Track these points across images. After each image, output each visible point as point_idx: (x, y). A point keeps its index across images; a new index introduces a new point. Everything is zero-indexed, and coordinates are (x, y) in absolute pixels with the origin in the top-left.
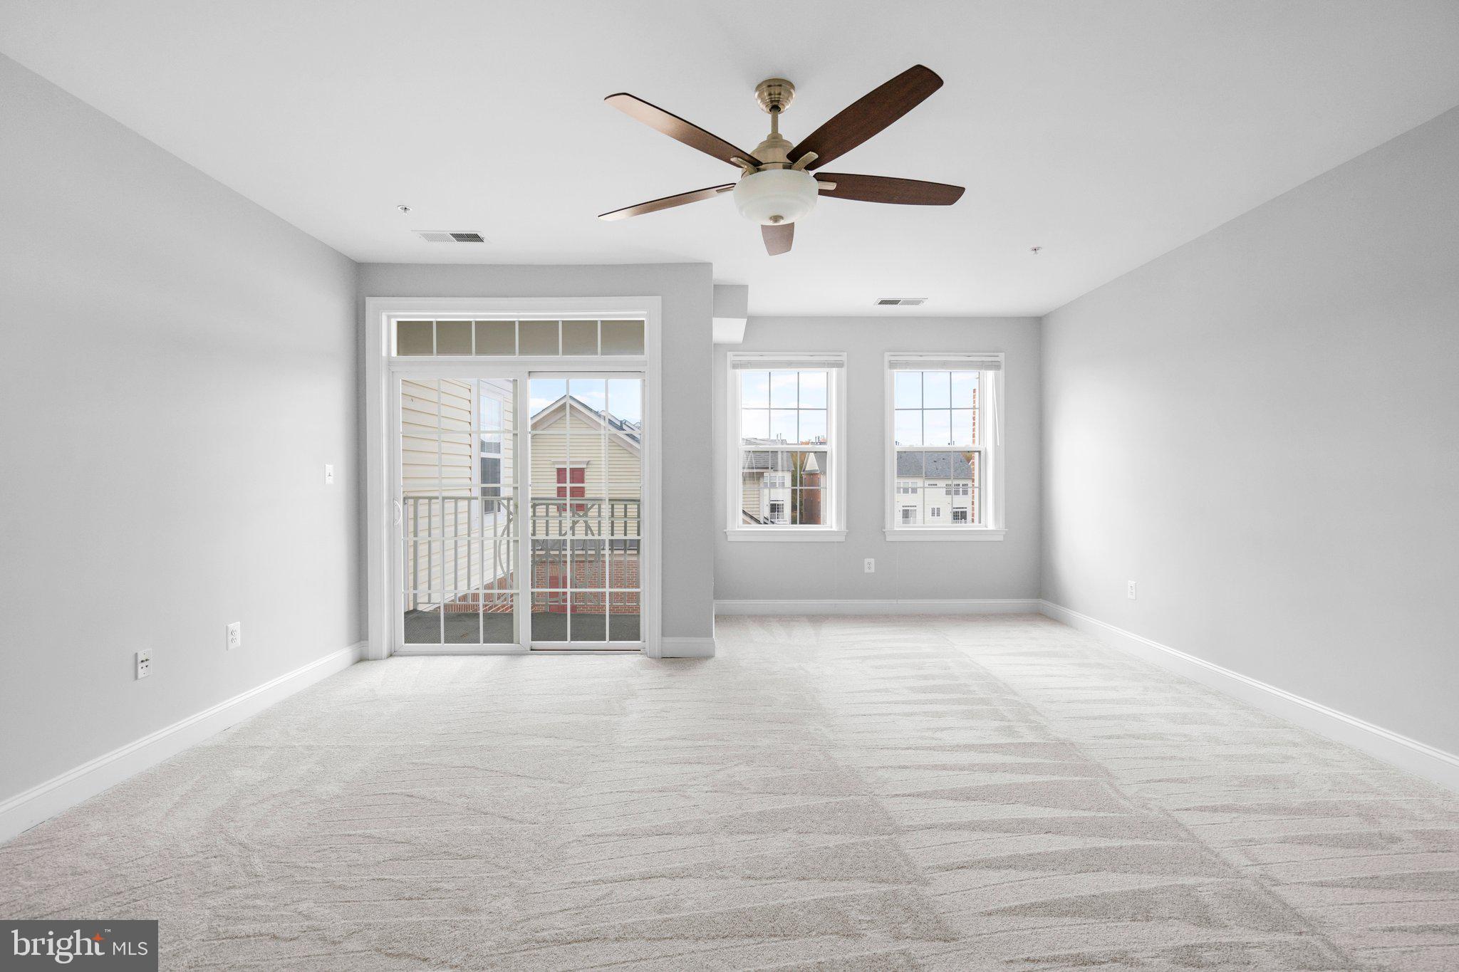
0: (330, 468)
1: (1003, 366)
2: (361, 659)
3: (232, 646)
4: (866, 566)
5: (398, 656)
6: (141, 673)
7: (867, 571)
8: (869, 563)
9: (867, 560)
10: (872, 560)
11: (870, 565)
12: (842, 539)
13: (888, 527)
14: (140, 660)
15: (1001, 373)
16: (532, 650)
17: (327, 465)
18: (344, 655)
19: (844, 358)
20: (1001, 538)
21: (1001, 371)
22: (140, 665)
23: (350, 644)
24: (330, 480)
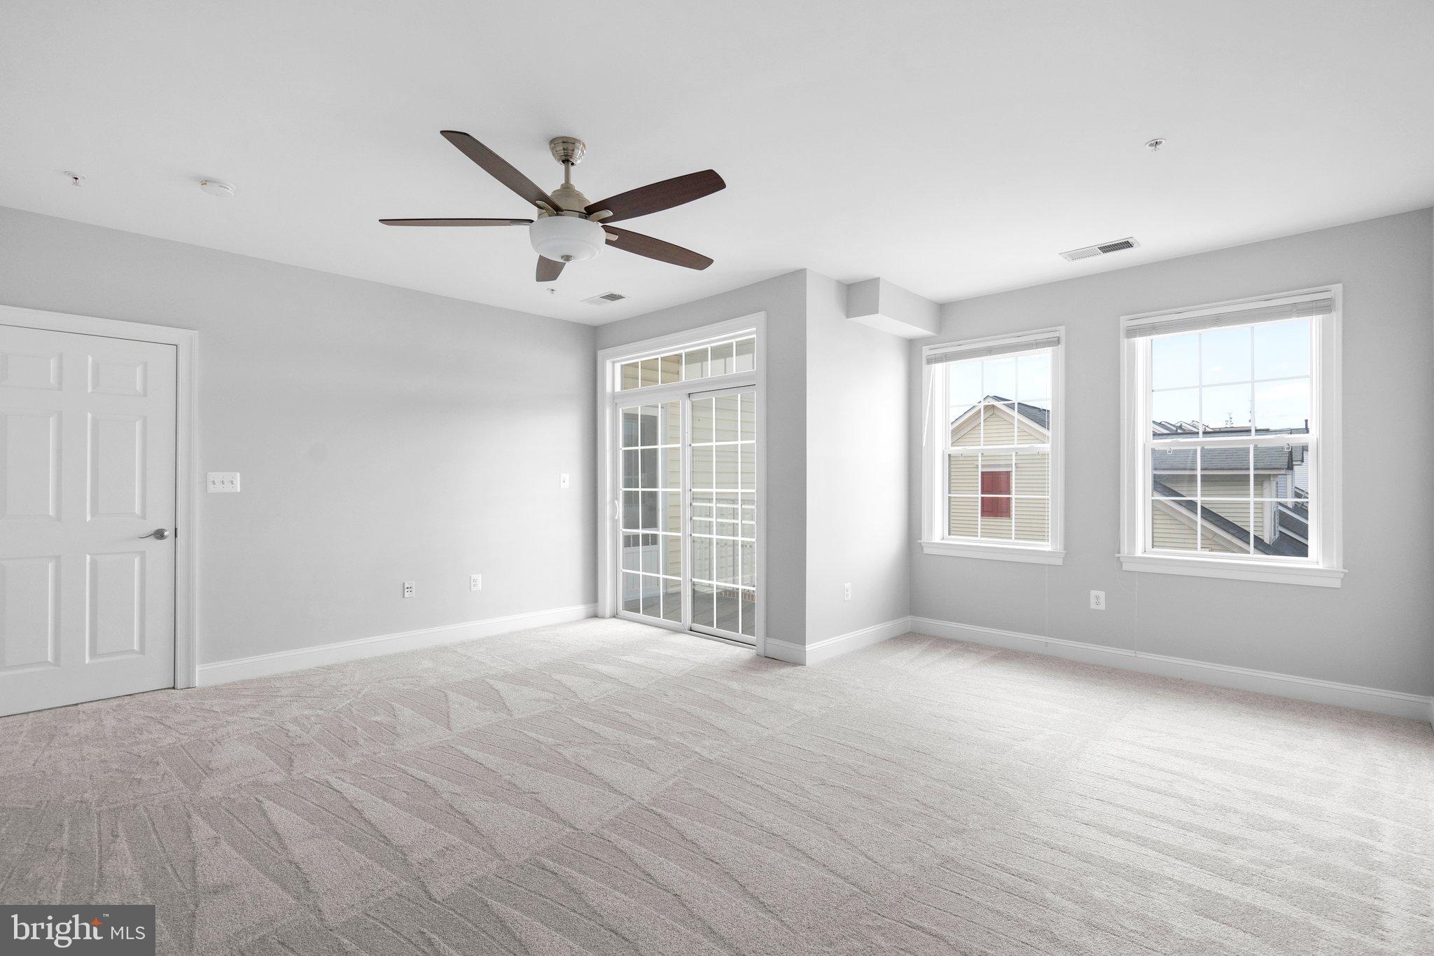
0: (566, 476)
1: (1339, 303)
2: (595, 616)
3: (473, 589)
4: (1093, 600)
5: (618, 618)
6: (407, 595)
7: (1093, 606)
8: (1097, 597)
9: (1093, 593)
10: (1102, 594)
11: (1098, 599)
12: (1059, 562)
13: (1125, 550)
14: (406, 587)
15: (1336, 318)
16: (691, 630)
17: (562, 474)
18: (580, 610)
19: (1061, 332)
20: (1337, 584)
21: (1334, 314)
22: (406, 590)
23: (584, 603)
24: (566, 485)
